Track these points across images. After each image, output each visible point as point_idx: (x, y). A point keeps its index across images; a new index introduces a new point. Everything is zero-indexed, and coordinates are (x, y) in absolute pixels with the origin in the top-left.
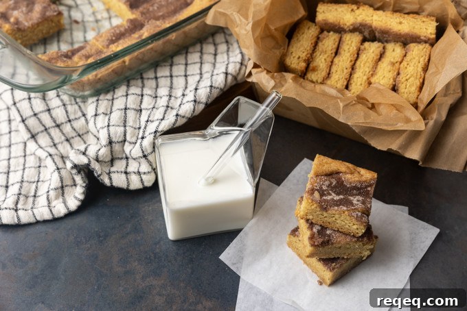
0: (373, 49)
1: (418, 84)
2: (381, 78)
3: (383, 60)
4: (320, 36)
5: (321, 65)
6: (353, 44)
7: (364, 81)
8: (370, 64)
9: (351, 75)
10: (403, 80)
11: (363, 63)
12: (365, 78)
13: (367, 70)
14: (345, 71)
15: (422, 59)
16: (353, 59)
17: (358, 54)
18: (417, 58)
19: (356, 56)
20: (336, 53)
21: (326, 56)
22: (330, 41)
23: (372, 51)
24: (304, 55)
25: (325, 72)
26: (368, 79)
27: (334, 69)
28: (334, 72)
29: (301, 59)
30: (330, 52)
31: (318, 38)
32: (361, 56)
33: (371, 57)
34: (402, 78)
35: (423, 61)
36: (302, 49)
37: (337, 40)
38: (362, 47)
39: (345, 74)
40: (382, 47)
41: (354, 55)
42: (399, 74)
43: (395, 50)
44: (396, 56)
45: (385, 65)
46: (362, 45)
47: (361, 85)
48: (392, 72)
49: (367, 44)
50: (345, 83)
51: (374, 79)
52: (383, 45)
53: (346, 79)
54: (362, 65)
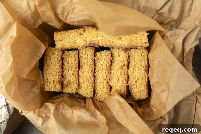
0: (104, 56)
1: (145, 83)
2: (117, 81)
3: (114, 65)
4: (63, 56)
5: (71, 79)
6: (89, 57)
7: (105, 84)
8: (105, 70)
9: (94, 81)
10: (133, 83)
11: (100, 70)
12: (105, 82)
13: (105, 75)
14: (89, 80)
15: (143, 63)
16: (93, 70)
17: (95, 64)
18: (139, 63)
19: (93, 66)
20: (79, 67)
21: (72, 71)
22: (71, 59)
23: (104, 59)
24: (57, 78)
25: (76, 84)
26: (107, 82)
27: (81, 80)
28: (82, 82)
29: (55, 82)
30: (75, 68)
31: (62, 59)
32: (97, 65)
33: (104, 64)
34: (132, 81)
35: (144, 63)
36: (54, 73)
37: (77, 56)
38: (96, 58)
39: (90, 82)
40: (110, 54)
41: (92, 66)
42: (128, 77)
43: (120, 55)
44: (122, 59)
45: (117, 69)
46: (95, 56)
47: (104, 88)
48: (123, 74)
49: (98, 54)
50: (93, 90)
51: (112, 83)
52: (110, 52)
53: (92, 86)
54: (100, 72)
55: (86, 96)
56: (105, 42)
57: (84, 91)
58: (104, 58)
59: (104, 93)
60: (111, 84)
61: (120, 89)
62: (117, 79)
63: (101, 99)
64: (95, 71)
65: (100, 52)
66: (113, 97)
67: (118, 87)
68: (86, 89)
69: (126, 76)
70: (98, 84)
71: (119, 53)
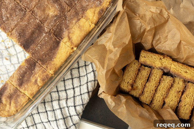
1: (191, 109)
2: (171, 100)
3: (172, 88)
4: (140, 68)
5: (139, 86)
6: (158, 76)
7: (161, 99)
8: (165, 90)
9: (154, 94)
12: (162, 97)
13: (164, 93)
14: (152, 92)
16: (157, 85)
17: (159, 83)
18: (192, 94)
20: (148, 80)
21: (142, 81)
22: (145, 73)
23: (167, 82)
24: (131, 82)
25: (141, 91)
26: (163, 98)
27: (146, 89)
28: (146, 91)
29: (129, 84)
30: (144, 79)
31: (139, 70)
32: (161, 84)
33: (166, 86)
34: (182, 104)
36: (130, 77)
37: (149, 72)
38: (162, 79)
39: (151, 93)
40: (173, 80)
41: (157, 83)
42: (180, 101)
43: (179, 83)
44: (180, 87)
45: (174, 92)
46: (162, 77)
47: (159, 101)
48: (177, 97)
49: (165, 77)
50: (151, 99)
51: (167, 100)
52: (173, 79)
53: (152, 97)
54: (161, 90)
55: (145, 102)
56: (175, 70)
57: (145, 98)
58: (167, 81)
59: (158, 105)
60: (166, 101)
61: (171, 106)
62: (172, 99)
63: (154, 108)
64: (157, 87)
65: (166, 76)
66: (167, 109)
67: (171, 104)
68: (146, 97)
69: (179, 99)
70: (156, 97)
71: (179, 82)
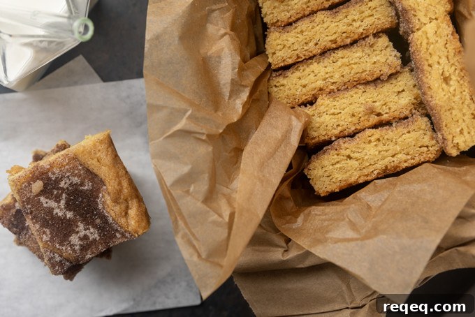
0: (383, 55)
1: (353, 180)
2: (333, 111)
3: (370, 89)
7: (313, 85)
8: (350, 74)
9: (311, 58)
10: (343, 152)
11: (345, 60)
12: (320, 83)
13: (337, 77)
14: (311, 44)
15: (402, 157)
16: (340, 43)
17: (354, 42)
18: (398, 148)
19: (348, 41)
20: (334, 7)
23: (375, 59)
25: (288, 15)
26: (321, 89)
27: (303, 25)
28: (299, 30)
32: (355, 48)
33: (363, 66)
34: (347, 147)
35: (402, 160)
38: (371, 40)
39: (306, 48)
40: (394, 71)
41: (347, 37)
42: (352, 136)
43: (401, 95)
44: (391, 105)
45: (362, 100)
46: (376, 35)
47: (304, 86)
48: (355, 120)
49: (384, 41)
50: (290, 61)
51: (323, 101)
52: (399, 68)
53: (298, 57)
54: (339, 63)
55: (269, 51)
56: (424, 44)
57: (279, 41)
58: (378, 58)
59: (291, 92)
60: (319, 101)
61: (318, 125)
62: (337, 111)
63: (275, 89)
64: (337, 49)
65: (391, 44)
66: (293, 118)
67: (322, 119)
68: (284, 46)
69: (353, 128)
70: (308, 70)
71: (403, 91)
